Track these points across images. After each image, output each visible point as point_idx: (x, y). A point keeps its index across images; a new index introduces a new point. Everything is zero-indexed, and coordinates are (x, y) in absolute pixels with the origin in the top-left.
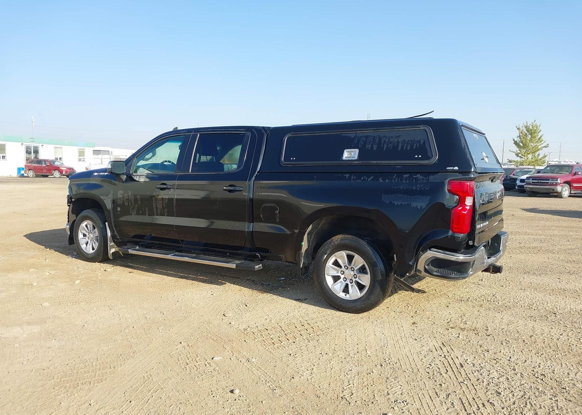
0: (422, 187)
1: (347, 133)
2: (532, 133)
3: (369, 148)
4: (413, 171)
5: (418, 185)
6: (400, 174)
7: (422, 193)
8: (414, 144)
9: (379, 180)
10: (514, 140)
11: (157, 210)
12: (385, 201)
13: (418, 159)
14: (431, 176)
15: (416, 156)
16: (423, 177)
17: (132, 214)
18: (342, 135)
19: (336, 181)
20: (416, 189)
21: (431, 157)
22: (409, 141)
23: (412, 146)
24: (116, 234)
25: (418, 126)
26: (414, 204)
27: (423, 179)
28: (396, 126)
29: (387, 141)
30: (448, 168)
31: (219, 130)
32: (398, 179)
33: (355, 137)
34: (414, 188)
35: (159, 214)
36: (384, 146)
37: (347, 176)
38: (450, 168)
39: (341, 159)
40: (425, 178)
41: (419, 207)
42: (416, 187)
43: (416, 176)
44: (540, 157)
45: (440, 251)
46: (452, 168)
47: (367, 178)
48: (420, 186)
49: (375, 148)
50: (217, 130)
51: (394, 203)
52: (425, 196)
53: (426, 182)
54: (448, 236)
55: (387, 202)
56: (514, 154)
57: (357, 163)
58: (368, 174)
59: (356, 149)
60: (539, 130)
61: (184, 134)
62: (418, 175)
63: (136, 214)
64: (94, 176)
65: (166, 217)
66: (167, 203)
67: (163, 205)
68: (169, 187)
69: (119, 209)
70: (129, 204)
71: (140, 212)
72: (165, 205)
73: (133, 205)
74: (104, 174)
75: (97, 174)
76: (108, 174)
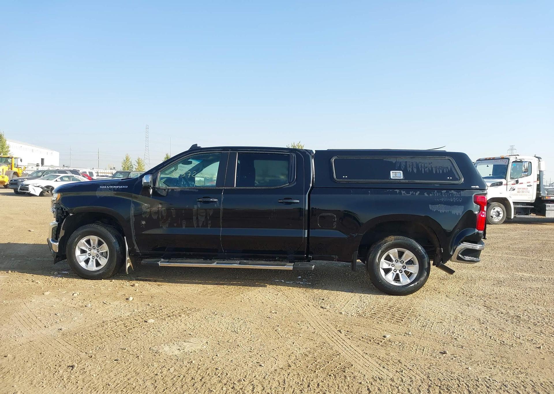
0: (457, 200)
1: (388, 158)
3: (411, 171)
4: (449, 188)
5: (454, 198)
6: (439, 190)
7: (458, 204)
8: (444, 169)
9: (424, 194)
11: (198, 222)
12: (433, 210)
13: (449, 180)
14: (462, 192)
15: (448, 178)
16: (456, 193)
18: (384, 160)
19: (389, 195)
20: (453, 201)
21: (459, 179)
22: (439, 167)
23: (443, 171)
24: (136, 248)
25: (444, 157)
26: (454, 212)
27: (456, 194)
28: (427, 155)
29: (423, 166)
30: (472, 187)
31: (260, 150)
32: (439, 194)
33: (396, 162)
34: (452, 200)
35: (200, 225)
36: (421, 169)
37: (398, 191)
38: (473, 187)
39: (389, 178)
40: (458, 193)
41: (458, 214)
42: (453, 199)
43: (451, 192)
45: (469, 243)
46: (475, 187)
47: (414, 193)
48: (456, 199)
49: (415, 170)
50: (258, 150)
51: (439, 211)
52: (460, 206)
53: (459, 196)
54: (475, 233)
55: (434, 211)
57: (404, 181)
58: (416, 189)
59: (400, 171)
61: (221, 152)
62: (453, 191)
63: (168, 227)
64: (101, 190)
65: (209, 228)
66: (211, 215)
67: (206, 217)
68: (215, 200)
69: (144, 223)
70: (158, 217)
71: (175, 225)
72: (208, 218)
73: (165, 218)
74: (118, 187)
75: (105, 187)
76: (125, 187)
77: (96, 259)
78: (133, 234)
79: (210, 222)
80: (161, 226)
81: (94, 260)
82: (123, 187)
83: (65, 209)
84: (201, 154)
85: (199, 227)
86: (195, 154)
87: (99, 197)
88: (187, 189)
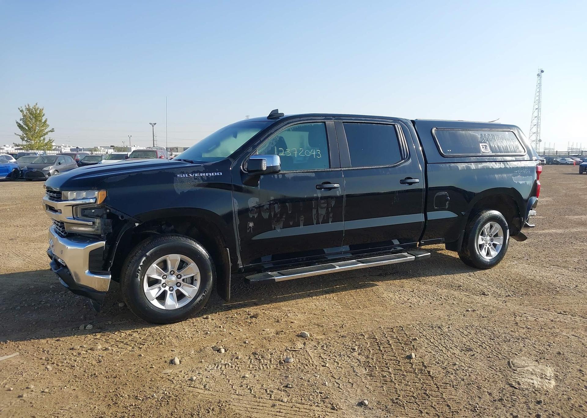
2: (36, 116)
10: (17, 122)
11: (318, 217)
12: (515, 182)
17: (275, 229)
24: (239, 263)
34: (524, 172)
42: (525, 170)
44: (46, 142)
51: (519, 182)
52: (530, 177)
56: (19, 137)
57: (492, 154)
60: (43, 114)
61: (324, 121)
63: (282, 228)
64: (182, 181)
65: (330, 223)
66: (333, 206)
67: (327, 209)
68: (336, 185)
69: (251, 225)
70: (270, 216)
71: (290, 224)
72: (330, 209)
73: (279, 216)
74: (207, 174)
75: (187, 176)
76: (218, 174)
77: (178, 290)
78: (238, 243)
79: (331, 215)
80: (273, 226)
81: (174, 292)
82: (216, 174)
83: (122, 217)
84: (302, 123)
85: (320, 224)
86: (295, 123)
87: (181, 193)
88: (299, 172)
